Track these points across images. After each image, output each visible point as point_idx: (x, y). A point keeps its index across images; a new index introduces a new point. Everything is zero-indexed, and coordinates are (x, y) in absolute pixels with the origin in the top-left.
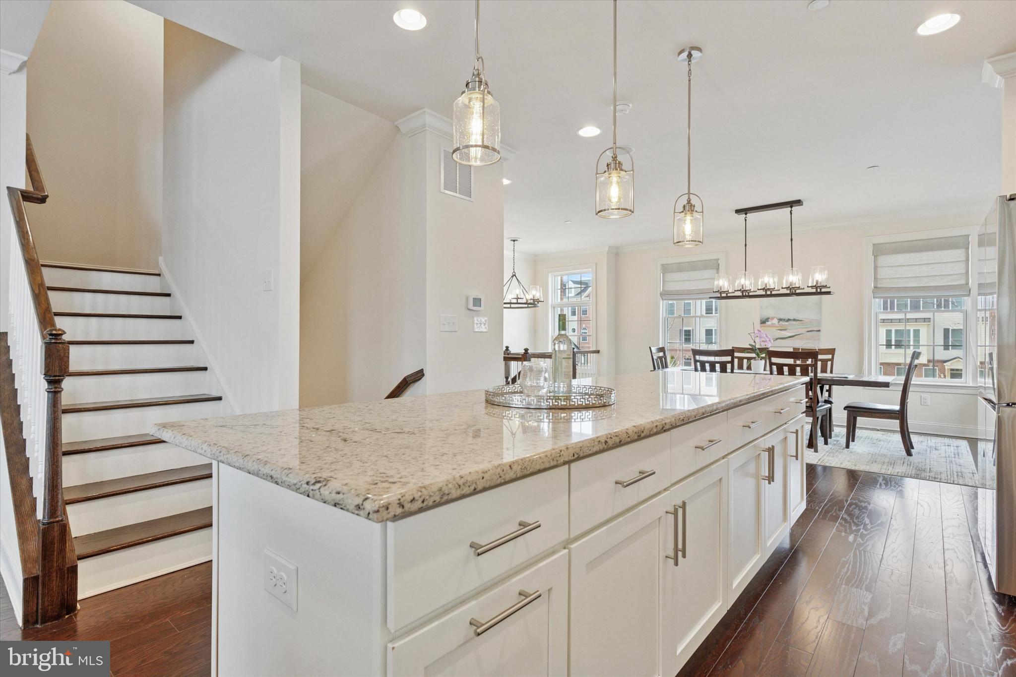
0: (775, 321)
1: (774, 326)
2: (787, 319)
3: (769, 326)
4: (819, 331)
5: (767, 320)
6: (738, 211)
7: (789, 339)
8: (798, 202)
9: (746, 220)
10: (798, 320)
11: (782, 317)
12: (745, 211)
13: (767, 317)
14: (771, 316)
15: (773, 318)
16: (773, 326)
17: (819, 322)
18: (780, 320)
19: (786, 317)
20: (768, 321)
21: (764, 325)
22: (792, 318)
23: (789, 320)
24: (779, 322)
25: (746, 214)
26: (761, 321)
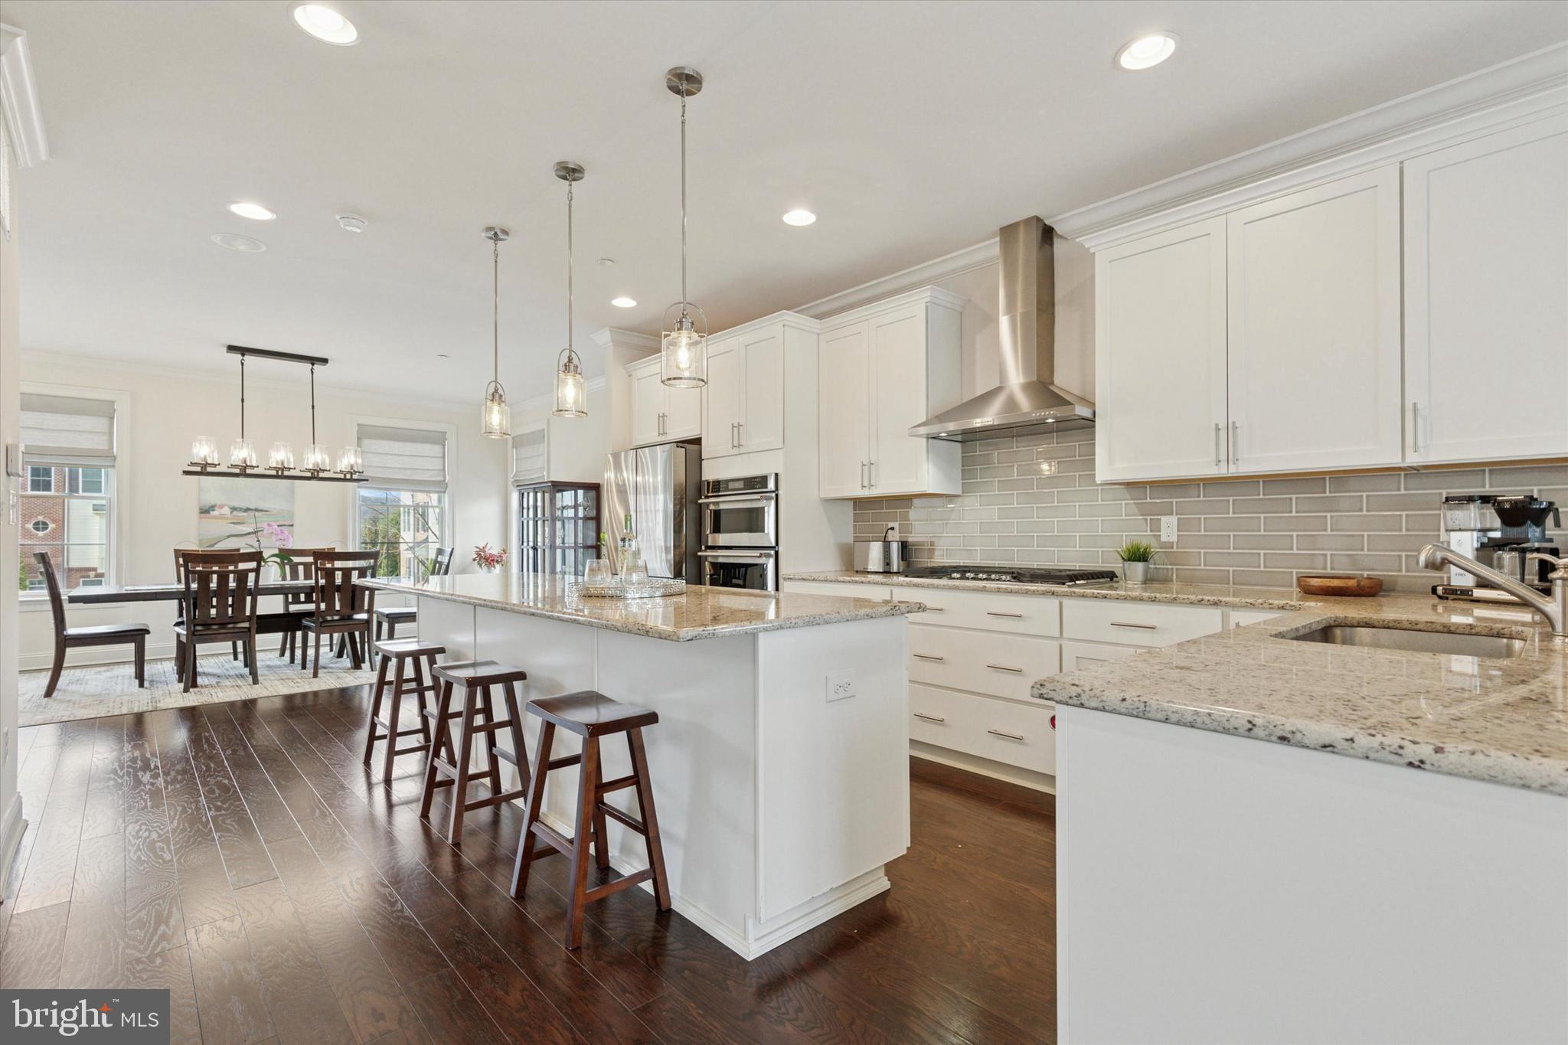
0: (226, 511)
1: (225, 518)
2: (245, 508)
3: (215, 517)
4: (292, 525)
5: (213, 508)
6: (232, 349)
7: (248, 536)
8: (325, 361)
9: (242, 364)
10: (262, 511)
11: (236, 505)
12: (243, 351)
13: (213, 504)
14: (218, 503)
15: (222, 507)
16: (222, 517)
17: (291, 514)
18: (234, 509)
19: (244, 505)
20: (214, 510)
21: (207, 515)
22: (253, 508)
23: (248, 510)
24: (231, 512)
25: (243, 355)
26: (200, 509)
